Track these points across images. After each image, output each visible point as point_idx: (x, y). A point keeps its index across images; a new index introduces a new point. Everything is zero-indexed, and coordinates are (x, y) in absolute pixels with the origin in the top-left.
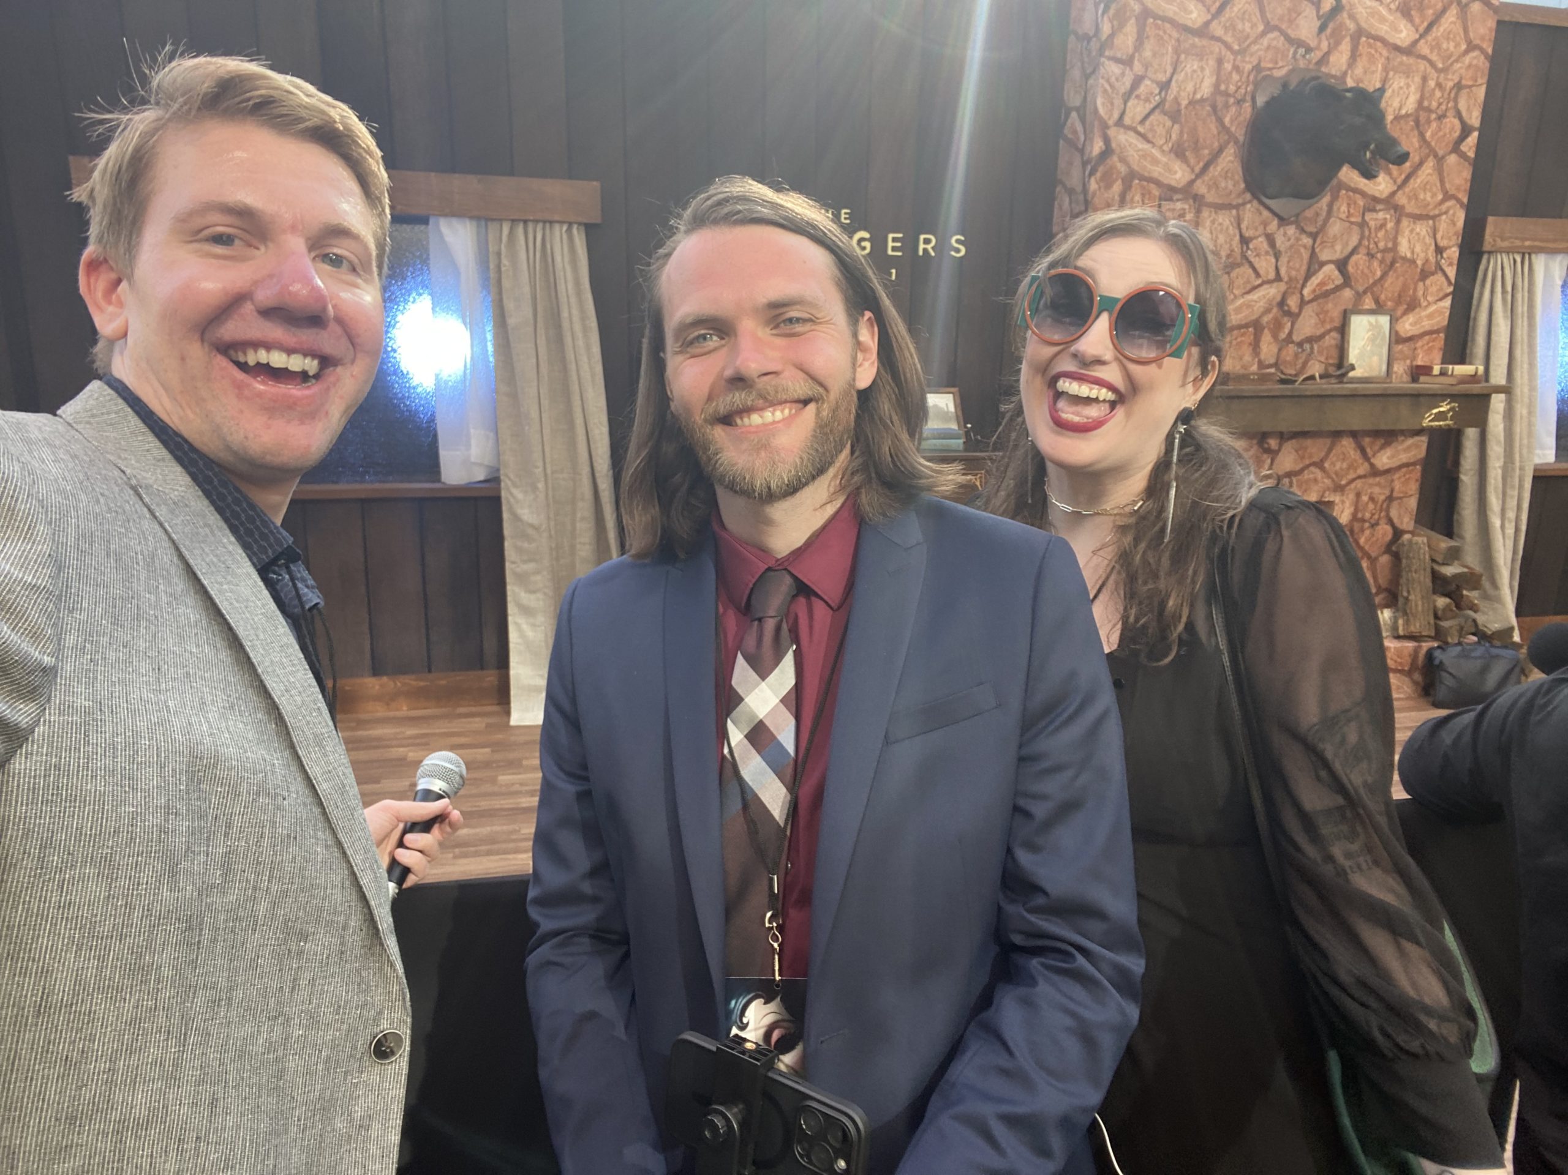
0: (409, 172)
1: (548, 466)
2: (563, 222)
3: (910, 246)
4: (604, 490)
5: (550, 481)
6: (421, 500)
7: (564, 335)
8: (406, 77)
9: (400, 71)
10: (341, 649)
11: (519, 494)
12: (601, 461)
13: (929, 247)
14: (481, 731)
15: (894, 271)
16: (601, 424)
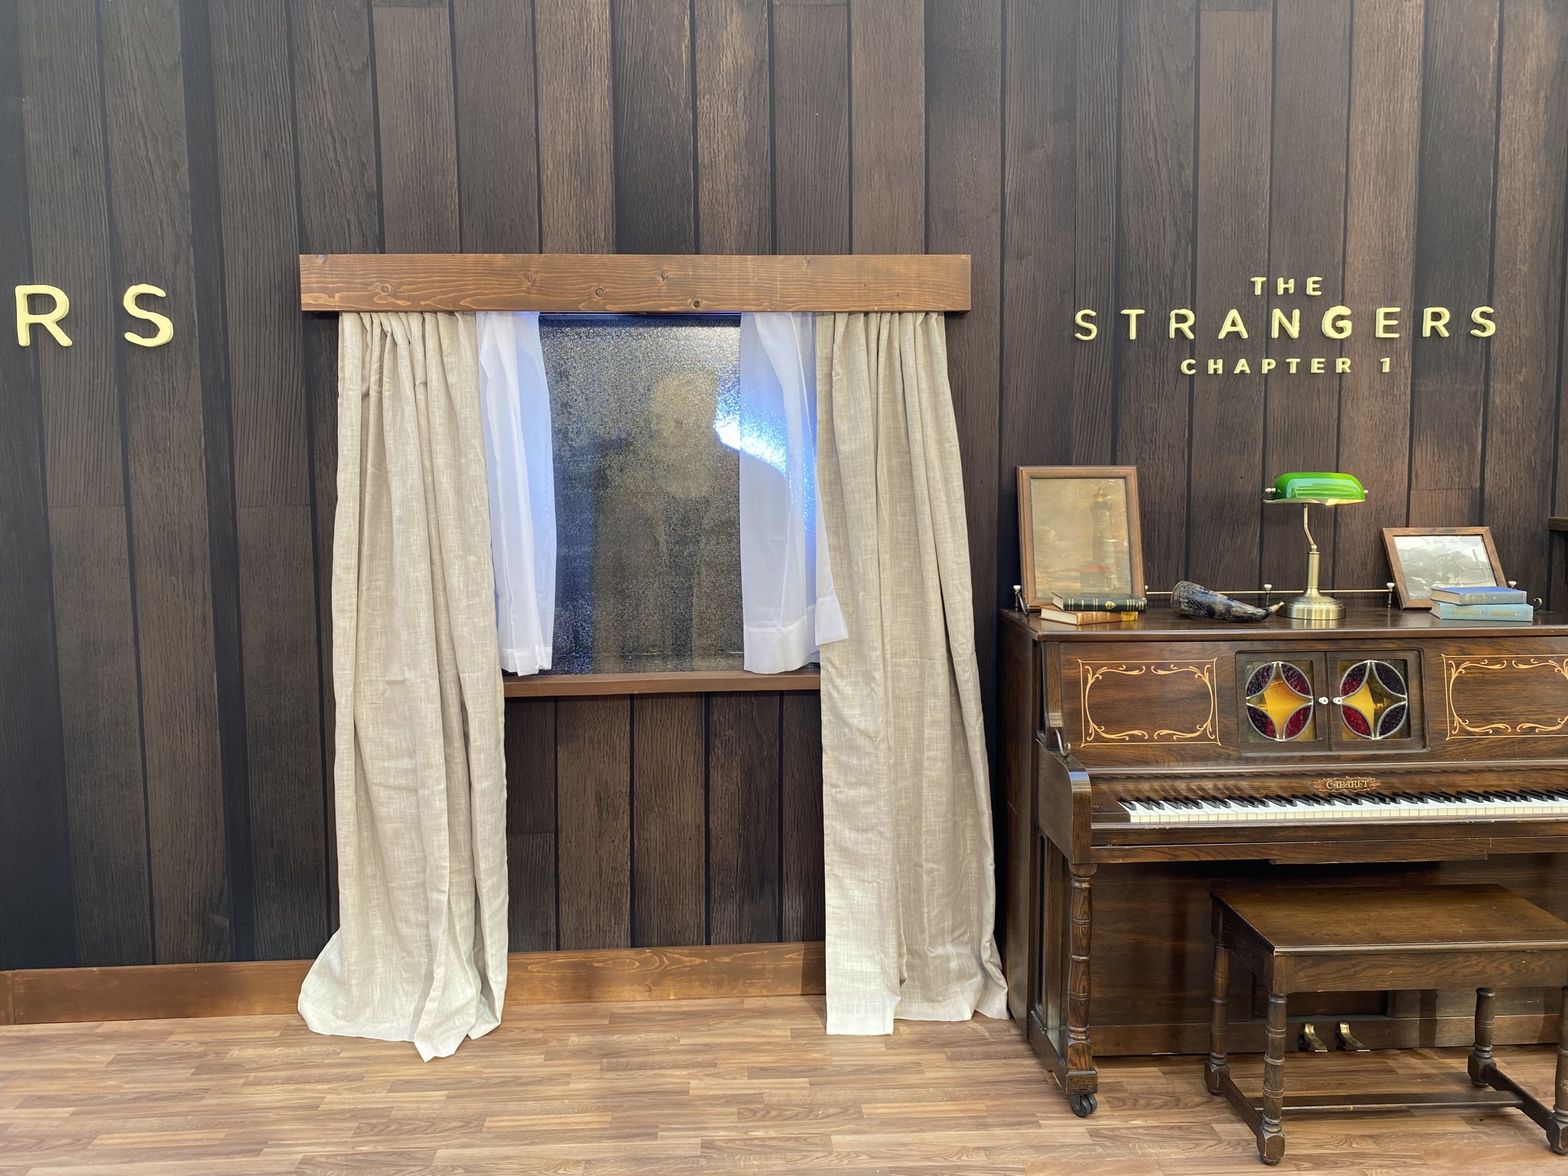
0: (719, 257)
1: (888, 646)
2: (916, 312)
3: (1410, 324)
4: (966, 682)
5: (889, 668)
6: (709, 695)
7: (914, 464)
8: (719, 135)
9: (712, 129)
10: (592, 907)
11: (846, 686)
12: (962, 640)
13: (1440, 325)
14: (787, 1045)
15: (1387, 360)
16: (963, 587)
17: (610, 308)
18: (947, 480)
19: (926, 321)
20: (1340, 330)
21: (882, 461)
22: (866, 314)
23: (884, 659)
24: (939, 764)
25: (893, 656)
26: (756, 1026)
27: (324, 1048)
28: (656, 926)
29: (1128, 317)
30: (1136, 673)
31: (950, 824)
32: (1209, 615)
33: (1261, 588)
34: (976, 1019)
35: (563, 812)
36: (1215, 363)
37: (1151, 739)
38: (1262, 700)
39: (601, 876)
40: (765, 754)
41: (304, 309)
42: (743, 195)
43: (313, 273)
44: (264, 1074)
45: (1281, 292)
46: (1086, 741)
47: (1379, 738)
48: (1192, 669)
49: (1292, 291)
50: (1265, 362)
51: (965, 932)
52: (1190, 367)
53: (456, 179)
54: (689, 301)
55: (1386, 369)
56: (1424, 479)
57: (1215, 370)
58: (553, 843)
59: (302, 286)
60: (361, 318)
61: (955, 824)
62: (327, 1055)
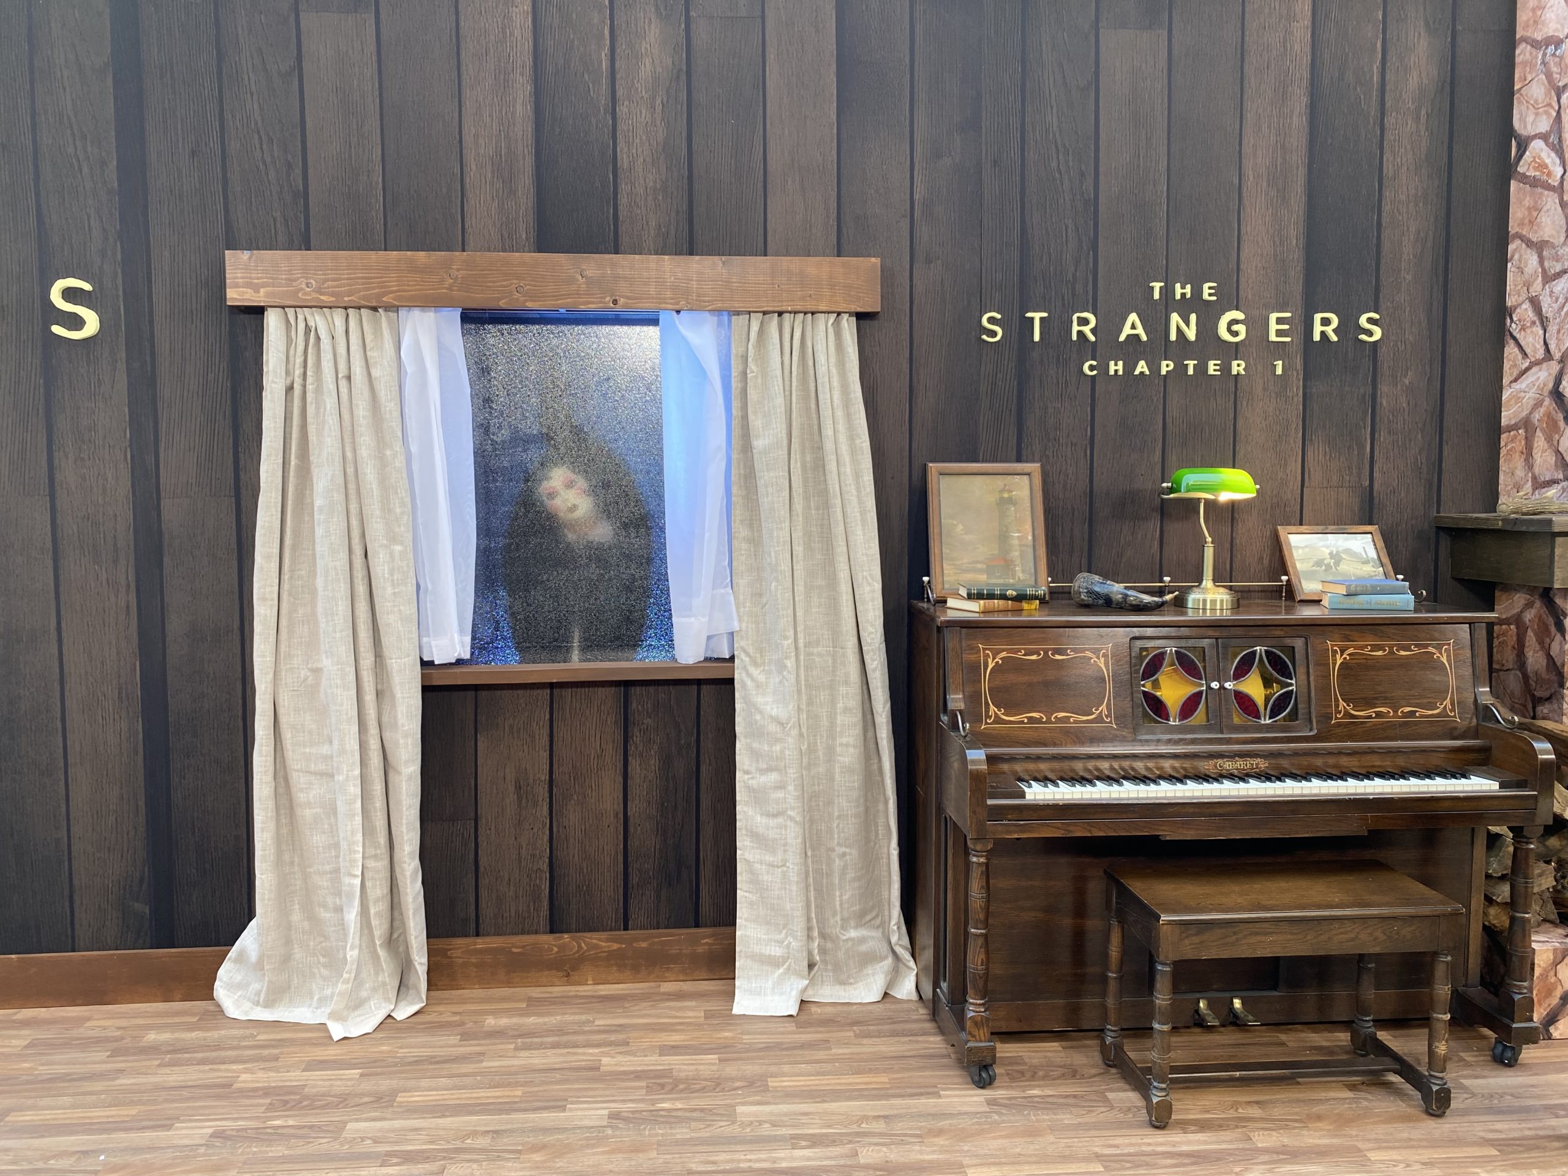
0: (637, 256)
1: (801, 636)
2: (828, 313)
3: (1301, 328)
4: (874, 670)
5: (802, 657)
6: (627, 684)
7: (826, 459)
8: (638, 141)
9: (630, 134)
10: (511, 893)
11: (760, 674)
12: (871, 629)
13: (1329, 330)
14: (699, 1025)
15: (1280, 363)
16: (872, 578)
17: (530, 305)
18: (857, 476)
19: (837, 324)
20: (1235, 334)
21: (796, 456)
22: (780, 314)
23: (797, 648)
24: (851, 750)
25: (805, 647)
26: (670, 1008)
27: (242, 1032)
28: (575, 912)
29: (1032, 319)
30: (1034, 657)
31: (862, 809)
32: (1108, 604)
33: (1161, 581)
34: (886, 1000)
35: (483, 801)
36: (1116, 365)
37: (1049, 721)
38: (1156, 685)
39: (520, 862)
40: (682, 742)
41: (229, 303)
42: (661, 198)
43: (239, 269)
44: (180, 1056)
45: (1178, 297)
46: (987, 723)
47: (1268, 722)
48: (1088, 654)
49: (1188, 296)
50: (1164, 363)
51: (877, 916)
52: (1092, 368)
53: (380, 180)
54: (608, 299)
55: (1279, 371)
56: (1316, 475)
57: (1116, 371)
58: (473, 831)
59: (228, 281)
60: (286, 314)
61: (867, 810)
62: (244, 1038)
